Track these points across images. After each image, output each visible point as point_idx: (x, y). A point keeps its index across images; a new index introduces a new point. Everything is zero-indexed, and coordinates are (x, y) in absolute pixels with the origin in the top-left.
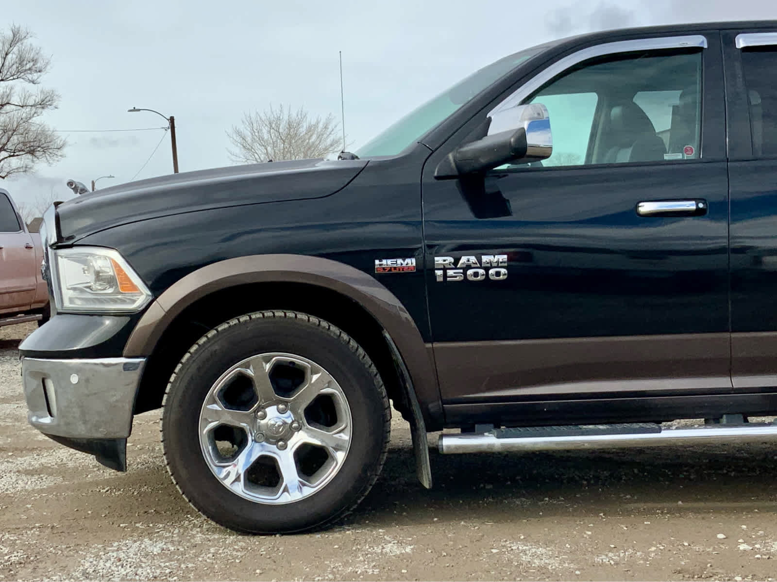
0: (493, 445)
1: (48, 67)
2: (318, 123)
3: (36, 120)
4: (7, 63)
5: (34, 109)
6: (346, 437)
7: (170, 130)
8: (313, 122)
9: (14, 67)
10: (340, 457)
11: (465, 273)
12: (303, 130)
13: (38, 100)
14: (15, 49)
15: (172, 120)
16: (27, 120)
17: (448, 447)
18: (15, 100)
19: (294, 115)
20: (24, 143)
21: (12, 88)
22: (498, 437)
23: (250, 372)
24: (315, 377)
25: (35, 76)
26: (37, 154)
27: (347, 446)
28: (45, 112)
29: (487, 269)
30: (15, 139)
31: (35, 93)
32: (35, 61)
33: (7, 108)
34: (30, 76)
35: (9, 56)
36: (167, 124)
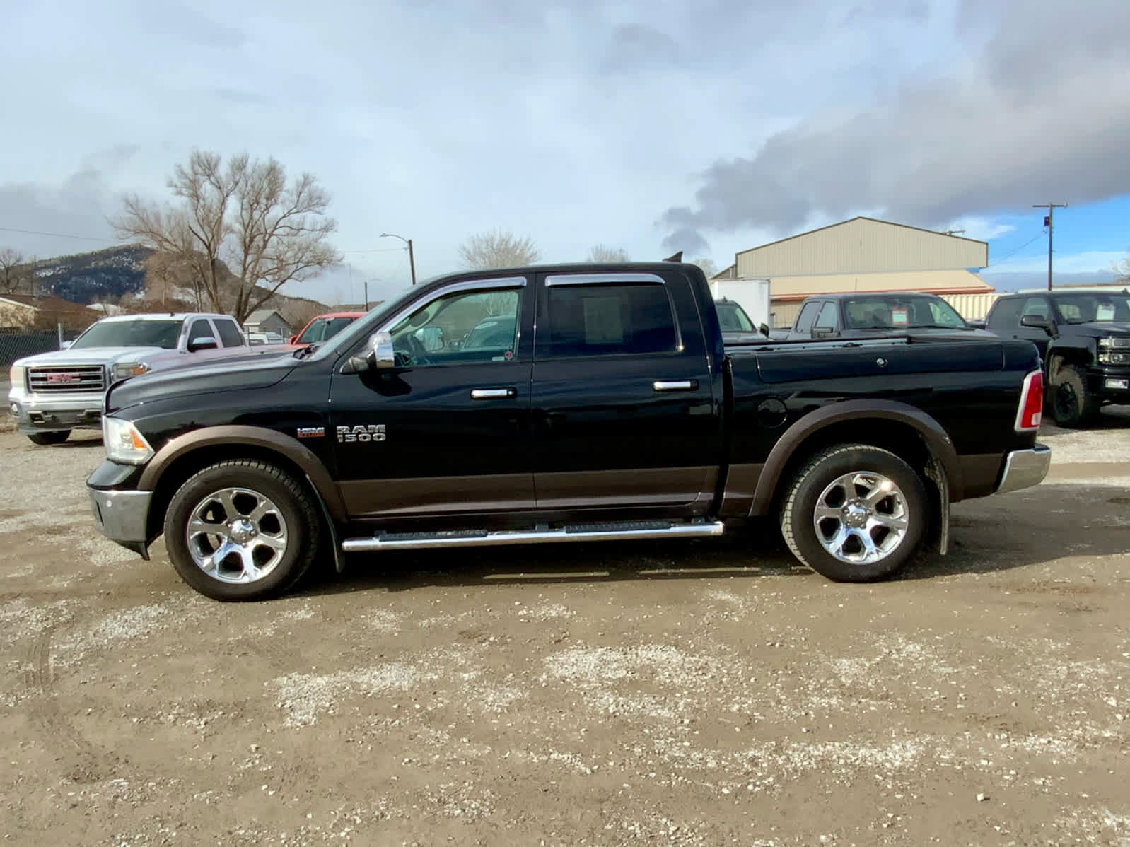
0: (376, 546)
1: (330, 203)
2: (521, 240)
3: (323, 240)
4: (301, 200)
5: (321, 233)
6: (283, 541)
7: (408, 250)
8: (518, 240)
9: (306, 203)
10: (280, 554)
11: (357, 437)
12: (512, 244)
13: (323, 226)
14: (306, 190)
15: (410, 242)
16: (316, 240)
17: (348, 547)
18: (307, 226)
19: (503, 233)
20: (315, 257)
21: (304, 218)
22: (381, 541)
23: (220, 500)
24: (262, 504)
25: (321, 208)
26: (324, 264)
27: (284, 547)
28: (329, 234)
29: (372, 434)
30: (308, 254)
31: (320, 220)
32: (320, 198)
33: (302, 232)
34: (317, 209)
35: (302, 195)
36: (407, 245)
